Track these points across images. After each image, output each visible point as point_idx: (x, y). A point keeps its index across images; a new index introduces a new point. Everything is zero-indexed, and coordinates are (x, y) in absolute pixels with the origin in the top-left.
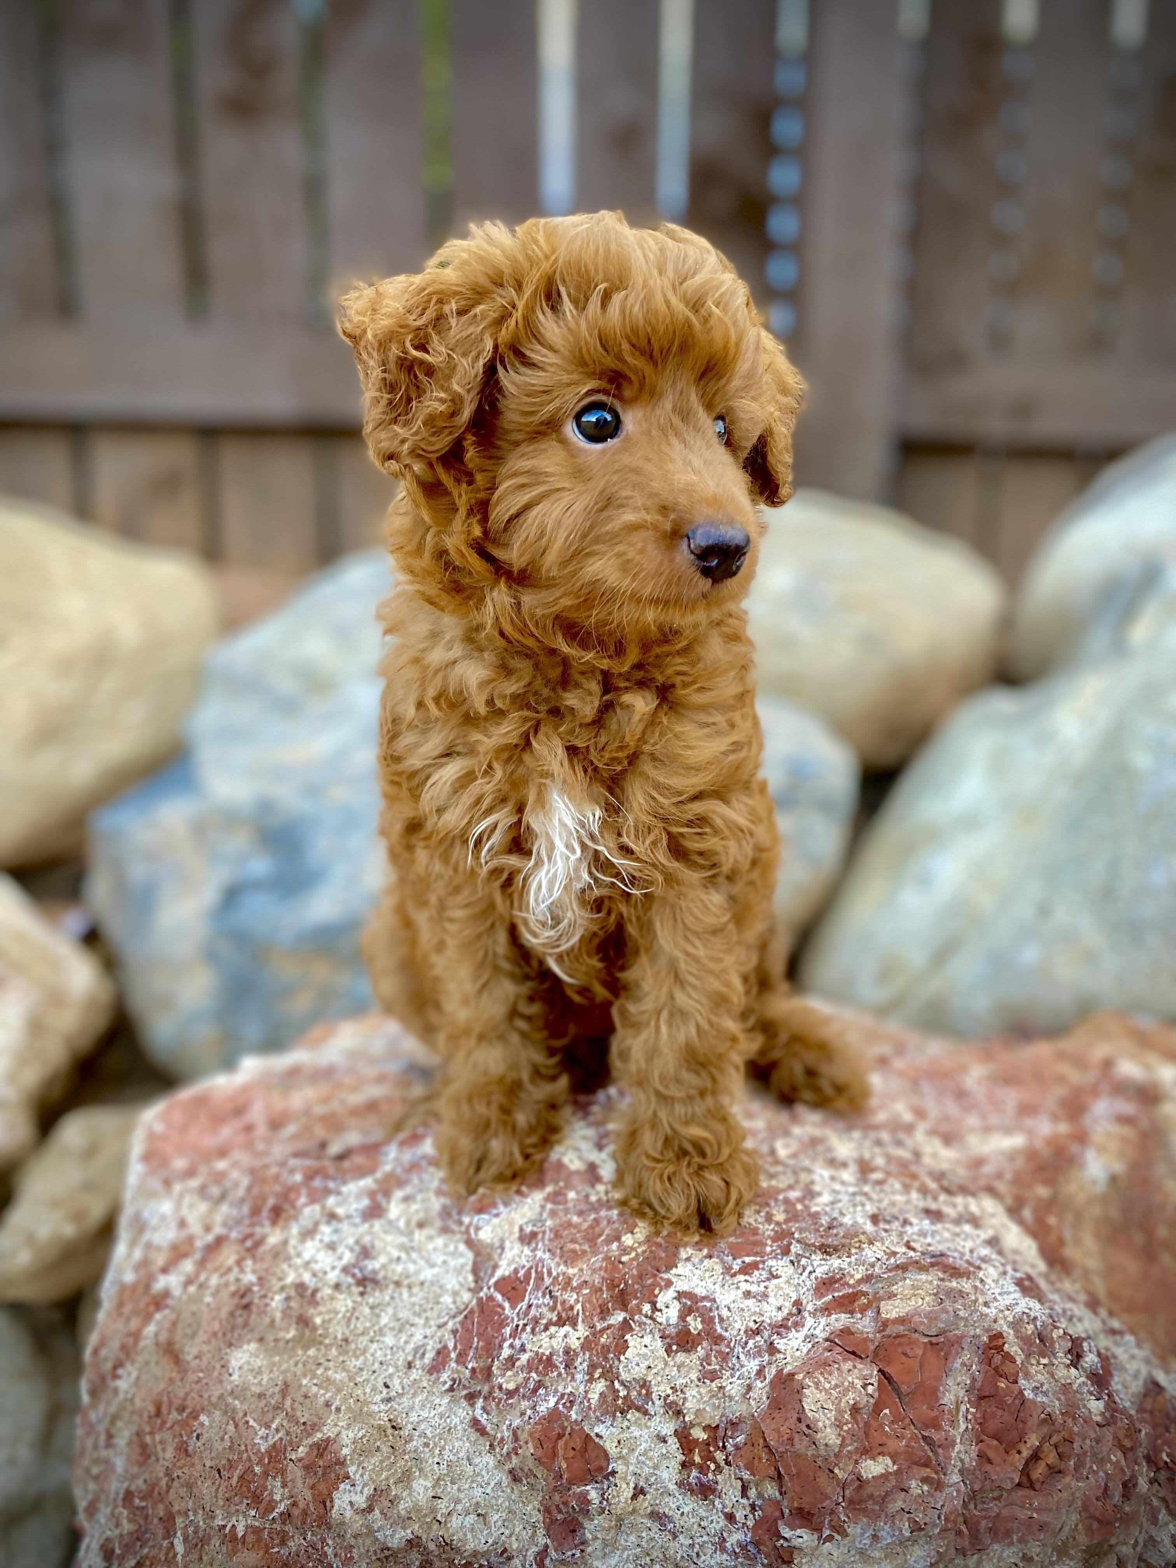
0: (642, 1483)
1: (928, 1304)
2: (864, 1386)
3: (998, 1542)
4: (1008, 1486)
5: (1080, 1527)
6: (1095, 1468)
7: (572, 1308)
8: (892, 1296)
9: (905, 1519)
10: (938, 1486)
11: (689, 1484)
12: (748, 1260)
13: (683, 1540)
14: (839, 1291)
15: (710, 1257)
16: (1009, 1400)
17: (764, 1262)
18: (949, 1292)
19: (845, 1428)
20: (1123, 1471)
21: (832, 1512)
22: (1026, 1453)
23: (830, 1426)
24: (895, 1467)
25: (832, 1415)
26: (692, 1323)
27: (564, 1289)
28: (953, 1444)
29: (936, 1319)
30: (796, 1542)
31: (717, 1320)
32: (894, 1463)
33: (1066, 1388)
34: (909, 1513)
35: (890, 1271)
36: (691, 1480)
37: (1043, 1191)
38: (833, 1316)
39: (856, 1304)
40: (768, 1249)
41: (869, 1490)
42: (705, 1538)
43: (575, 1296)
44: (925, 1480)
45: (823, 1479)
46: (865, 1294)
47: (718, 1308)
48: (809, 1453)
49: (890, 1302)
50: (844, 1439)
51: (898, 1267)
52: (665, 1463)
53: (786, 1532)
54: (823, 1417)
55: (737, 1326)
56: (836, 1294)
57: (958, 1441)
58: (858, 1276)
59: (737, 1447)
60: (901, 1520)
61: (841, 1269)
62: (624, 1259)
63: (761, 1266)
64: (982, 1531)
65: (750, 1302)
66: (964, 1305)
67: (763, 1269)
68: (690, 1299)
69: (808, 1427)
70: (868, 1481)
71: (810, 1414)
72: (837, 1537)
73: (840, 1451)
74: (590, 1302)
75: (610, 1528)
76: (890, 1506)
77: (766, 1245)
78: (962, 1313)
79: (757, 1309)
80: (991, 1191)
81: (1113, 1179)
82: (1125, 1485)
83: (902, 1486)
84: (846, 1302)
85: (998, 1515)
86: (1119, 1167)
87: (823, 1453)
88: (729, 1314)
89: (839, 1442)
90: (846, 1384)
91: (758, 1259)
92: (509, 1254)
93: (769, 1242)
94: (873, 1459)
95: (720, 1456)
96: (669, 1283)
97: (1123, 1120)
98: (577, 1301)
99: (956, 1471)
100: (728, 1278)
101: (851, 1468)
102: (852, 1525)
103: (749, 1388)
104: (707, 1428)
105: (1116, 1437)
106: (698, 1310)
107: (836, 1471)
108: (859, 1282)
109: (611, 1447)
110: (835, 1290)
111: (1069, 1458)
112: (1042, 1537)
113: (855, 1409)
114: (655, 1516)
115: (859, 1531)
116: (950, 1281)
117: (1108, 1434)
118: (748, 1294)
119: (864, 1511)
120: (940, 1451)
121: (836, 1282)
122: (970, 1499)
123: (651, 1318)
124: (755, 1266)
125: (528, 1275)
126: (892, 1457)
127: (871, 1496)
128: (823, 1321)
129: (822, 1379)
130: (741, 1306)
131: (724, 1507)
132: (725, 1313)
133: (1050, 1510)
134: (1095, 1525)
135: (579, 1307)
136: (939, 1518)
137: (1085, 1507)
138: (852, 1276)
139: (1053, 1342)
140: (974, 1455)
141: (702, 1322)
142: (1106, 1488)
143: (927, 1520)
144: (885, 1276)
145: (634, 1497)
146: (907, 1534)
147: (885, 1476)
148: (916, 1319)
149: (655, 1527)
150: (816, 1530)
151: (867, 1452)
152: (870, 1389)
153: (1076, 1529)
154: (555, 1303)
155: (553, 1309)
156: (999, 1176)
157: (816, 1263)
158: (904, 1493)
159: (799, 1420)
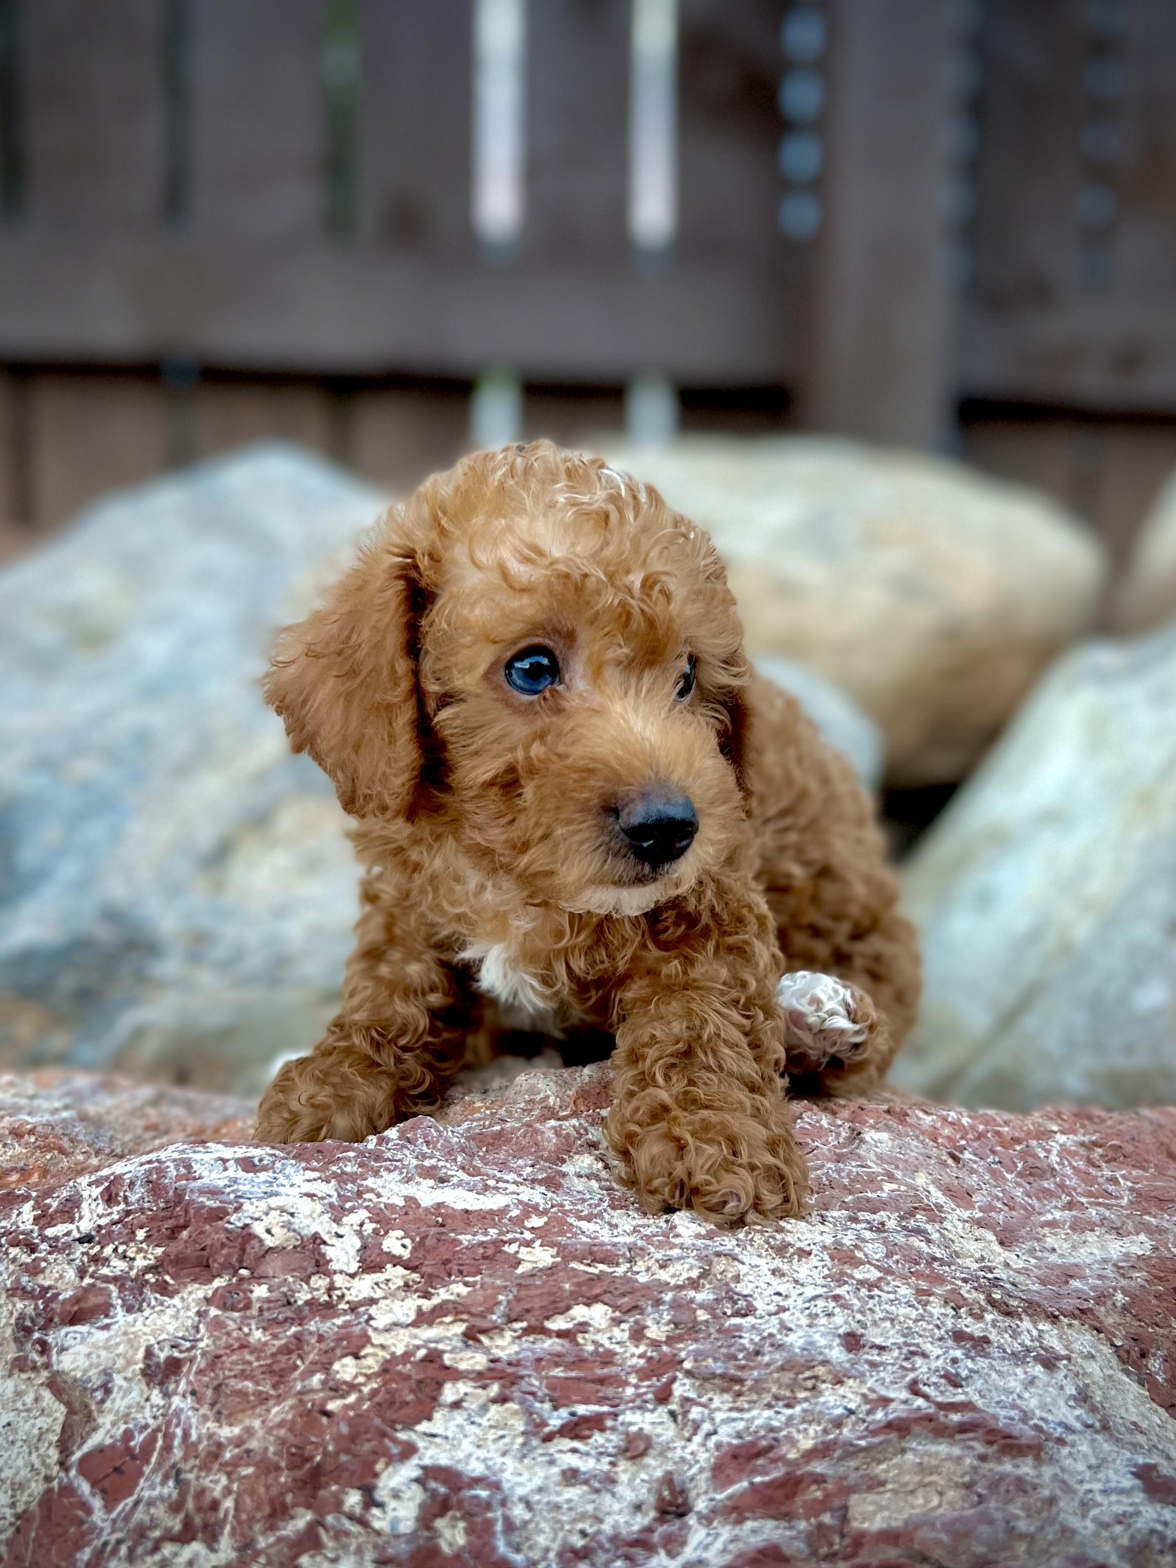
1: (952, 1504)
7: (215, 1505)
8: (875, 1484)
12: (582, 1410)
14: (764, 1473)
15: (502, 1400)
17: (615, 1416)
18: (995, 1484)
26: (447, 1534)
27: (205, 1467)
29: (967, 1534)
31: (499, 1527)
35: (874, 1433)
38: (749, 1525)
39: (799, 1500)
40: (629, 1391)
43: (224, 1480)
46: (820, 1480)
47: (504, 1503)
49: (871, 1497)
51: (889, 1426)
55: (542, 1540)
56: (758, 1479)
58: (807, 1444)
61: (772, 1429)
62: (331, 1406)
63: (609, 1423)
65: (573, 1493)
66: (1027, 1508)
67: (613, 1429)
68: (445, 1482)
74: (252, 1493)
77: (626, 1384)
78: (1022, 1525)
79: (590, 1508)
80: (1087, 1320)
84: (779, 1494)
88: (527, 1516)
91: (605, 1409)
92: (118, 1402)
93: (633, 1379)
96: (409, 1450)
98: (227, 1491)
100: (535, 1442)
106: (460, 1505)
108: (811, 1455)
110: (755, 1472)
116: (999, 1461)
121: (758, 1455)
123: (363, 1522)
124: (596, 1423)
125: (148, 1446)
128: (726, 1533)
130: (555, 1499)
132: (519, 1512)
135: (228, 1503)
138: (793, 1442)
141: (469, 1531)
144: (863, 1443)
148: (924, 1533)
154: (183, 1495)
155: (176, 1507)
157: (719, 1416)
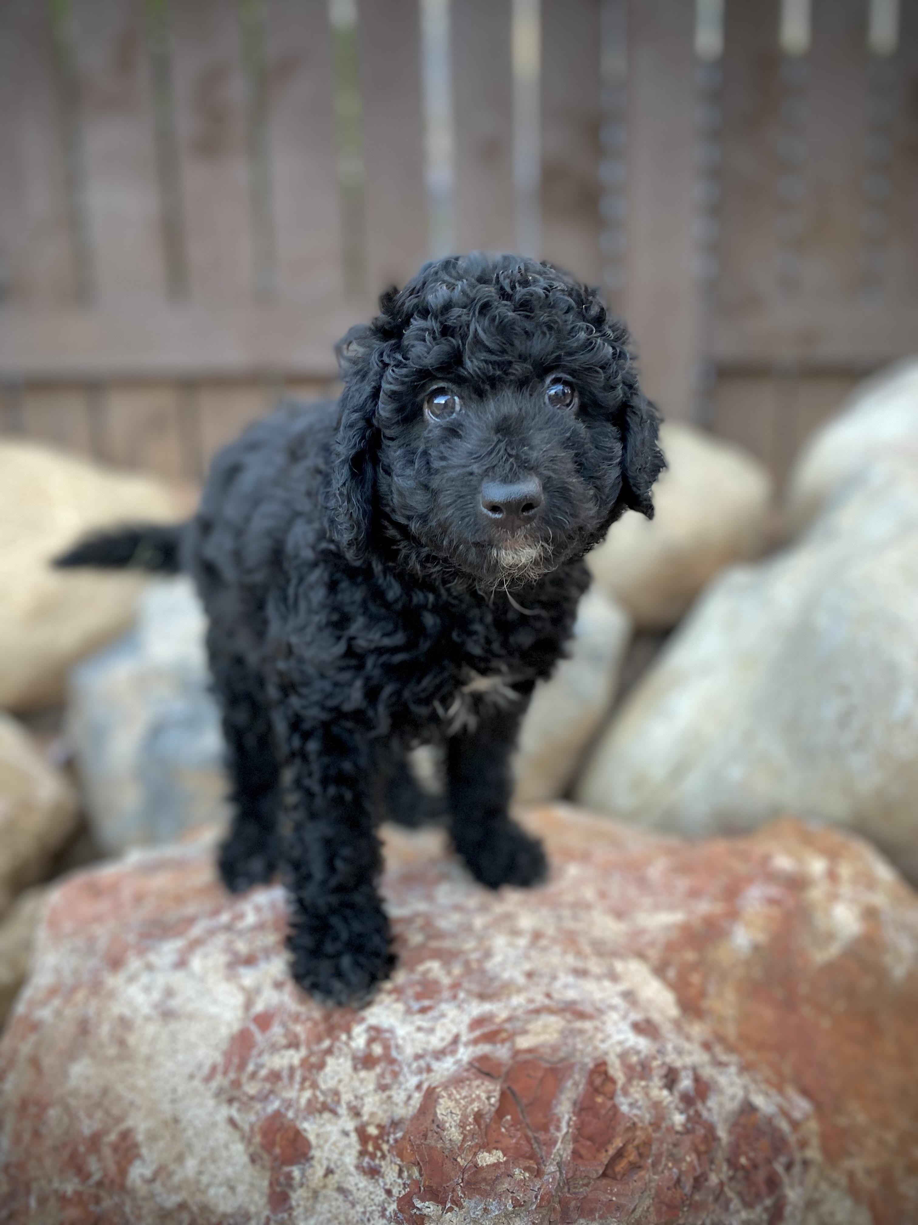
0: (332, 1166)
1: (554, 1039)
2: (488, 1098)
3: (584, 1217)
4: (595, 1176)
5: (651, 1209)
6: (670, 1165)
7: (298, 1036)
8: (525, 1032)
9: (509, 1197)
10: (539, 1174)
11: (363, 1167)
12: (426, 1003)
13: (359, 1208)
14: (488, 1028)
15: (397, 1001)
16: (603, 1112)
17: (437, 1005)
18: (571, 1031)
19: (468, 1128)
20: (694, 1169)
21: (454, 1190)
22: (611, 1151)
23: (455, 1127)
24: (505, 1158)
25: (457, 1118)
26: (376, 1049)
28: (555, 1143)
29: (558, 1050)
30: (426, 1211)
31: (393, 1047)
32: (505, 1155)
33: (657, 1105)
34: (512, 1193)
35: (527, 1013)
36: (365, 1164)
37: (690, 956)
38: (480, 1046)
39: (498, 1038)
40: (443, 996)
41: (484, 1175)
42: (374, 1208)
44: (527, 1169)
45: (448, 1165)
46: (505, 1030)
47: (395, 1038)
48: (439, 1146)
49: (524, 1036)
50: (465, 1136)
51: (534, 1010)
52: (348, 1151)
53: (418, 1204)
54: (450, 1120)
55: (408, 1051)
56: (485, 1030)
57: (560, 1141)
58: (504, 1017)
59: (396, 1141)
60: (506, 1198)
61: (491, 1011)
63: (435, 1008)
64: (571, 1209)
65: (420, 1035)
66: (582, 1040)
67: (436, 1010)
68: (375, 1031)
69: (438, 1126)
70: (482, 1168)
71: (440, 1117)
72: (456, 1208)
73: (462, 1145)
74: (311, 1032)
75: (308, 1199)
76: (498, 1187)
77: (443, 992)
78: (579, 1046)
79: (425, 1040)
80: (641, 956)
81: (756, 948)
82: (696, 1180)
83: (509, 1173)
84: (491, 1036)
85: (585, 1198)
86: (761, 937)
87: (448, 1146)
88: (403, 1043)
89: (460, 1138)
90: (474, 1096)
91: (434, 1003)
92: (263, 996)
93: (445, 991)
94: (489, 1152)
95: (385, 1147)
96: (363, 1020)
97: (772, 902)
99: (555, 1163)
100: (408, 1016)
101: (470, 1158)
102: (467, 1200)
103: (409, 1097)
104: (379, 1126)
105: (693, 1143)
106: (380, 1039)
107: (459, 1160)
108: (503, 1021)
109: (312, 1138)
110: (484, 1027)
111: (648, 1157)
112: (618, 1215)
113: (478, 1116)
114: (341, 1190)
115: (473, 1205)
116: (575, 1022)
117: (687, 1141)
118: (419, 1029)
119: (478, 1191)
120: (545, 1148)
121: (486, 1021)
122: (564, 1184)
123: (348, 1045)
124: (430, 1008)
126: (503, 1152)
127: (484, 1180)
128: (471, 1049)
129: (454, 1092)
130: (413, 1037)
131: (385, 1184)
132: (400, 1042)
133: (627, 1195)
134: (664, 1208)
135: (303, 1035)
136: (536, 1197)
137: (657, 1195)
138: (499, 1017)
139: (651, 1069)
140: (569, 1152)
141: (383, 1048)
142: (679, 1181)
143: (526, 1199)
144: (523, 1017)
145: (326, 1176)
146: (510, 1209)
147: (496, 1165)
148: (542, 1049)
149: (341, 1198)
150: (441, 1203)
151: (487, 1147)
152: (493, 1100)
153: (648, 1210)
154: (287, 1032)
155: (285, 1036)
156: (652, 944)
157: (473, 1007)
158: (509, 1178)
159: (433, 1121)
